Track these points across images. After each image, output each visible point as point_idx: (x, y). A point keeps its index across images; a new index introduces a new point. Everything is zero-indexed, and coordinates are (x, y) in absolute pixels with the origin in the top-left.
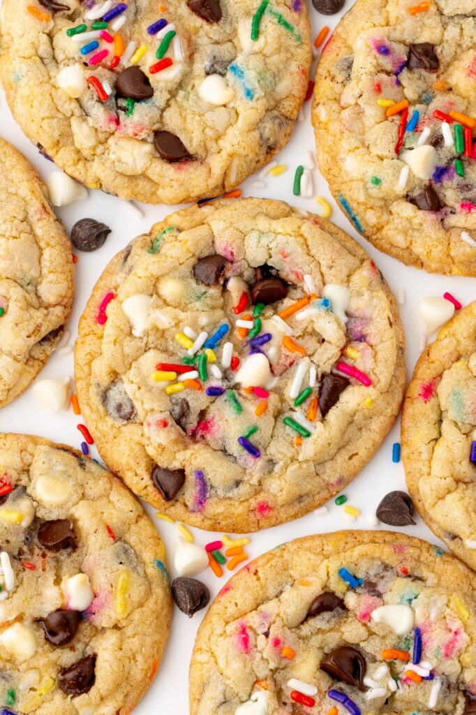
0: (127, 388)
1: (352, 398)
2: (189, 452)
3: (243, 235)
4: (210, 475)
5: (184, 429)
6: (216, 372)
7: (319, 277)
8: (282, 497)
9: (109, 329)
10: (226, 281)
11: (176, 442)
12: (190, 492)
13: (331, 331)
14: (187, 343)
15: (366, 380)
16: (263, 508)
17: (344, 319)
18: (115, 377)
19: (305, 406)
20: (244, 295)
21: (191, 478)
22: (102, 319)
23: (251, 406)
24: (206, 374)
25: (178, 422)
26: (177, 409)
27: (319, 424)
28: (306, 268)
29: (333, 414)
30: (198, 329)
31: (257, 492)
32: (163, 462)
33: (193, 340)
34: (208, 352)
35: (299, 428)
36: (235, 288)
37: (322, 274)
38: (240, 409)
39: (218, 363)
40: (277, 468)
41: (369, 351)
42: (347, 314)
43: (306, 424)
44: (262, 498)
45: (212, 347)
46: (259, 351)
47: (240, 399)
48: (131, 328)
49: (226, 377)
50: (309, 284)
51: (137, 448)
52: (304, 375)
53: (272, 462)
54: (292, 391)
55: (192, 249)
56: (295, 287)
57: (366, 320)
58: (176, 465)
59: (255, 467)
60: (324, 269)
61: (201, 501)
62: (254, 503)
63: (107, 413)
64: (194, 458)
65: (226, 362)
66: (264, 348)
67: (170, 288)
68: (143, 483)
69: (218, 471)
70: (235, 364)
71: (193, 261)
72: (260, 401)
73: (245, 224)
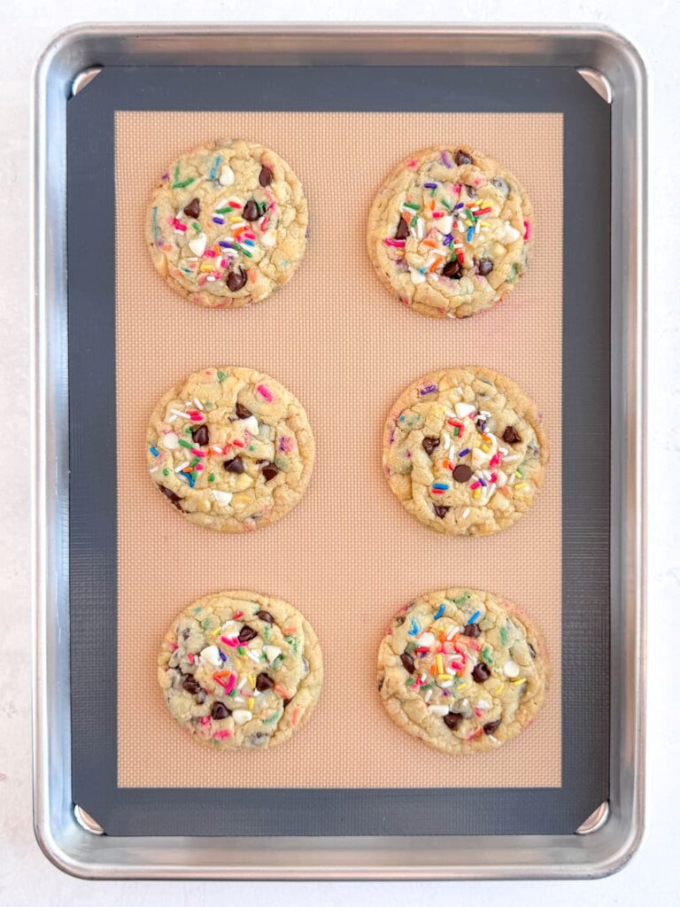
0: (501, 193)
1: (390, 230)
2: (459, 173)
3: (476, 289)
4: (444, 167)
5: (466, 186)
6: (463, 215)
7: (431, 282)
8: (406, 172)
9: (521, 220)
10: (475, 264)
11: (468, 177)
12: (450, 158)
13: (413, 258)
14: (484, 223)
15: (388, 243)
16: (413, 164)
17: (410, 268)
18: (508, 197)
19: (412, 218)
20: (462, 261)
21: (453, 164)
22: (526, 224)
23: (439, 207)
24: (467, 212)
25: (470, 187)
26: (473, 192)
27: (402, 211)
28: (439, 284)
29: (397, 219)
30: (482, 232)
31: (419, 170)
32: (470, 166)
33: (482, 226)
34: (470, 224)
35: (411, 206)
36: (468, 261)
37: (430, 285)
38: (444, 203)
39: (463, 221)
40: (414, 184)
41: (392, 256)
42: (409, 272)
43: (408, 209)
44: (416, 168)
45: (470, 228)
46: (447, 236)
47: (445, 207)
48: (511, 224)
49: (456, 216)
50: (435, 277)
51: (485, 168)
52: (417, 232)
53: (417, 186)
54: (420, 222)
55: (497, 272)
56: (442, 275)
57: (400, 271)
58: (463, 167)
59: (424, 180)
60: (430, 287)
61: (443, 157)
62: (419, 165)
63: (505, 180)
64: (455, 172)
65: (460, 223)
66: (445, 238)
67: (500, 250)
68: (475, 153)
69: (441, 170)
70: (455, 225)
71: (495, 267)
72: (436, 210)
73: (476, 295)
